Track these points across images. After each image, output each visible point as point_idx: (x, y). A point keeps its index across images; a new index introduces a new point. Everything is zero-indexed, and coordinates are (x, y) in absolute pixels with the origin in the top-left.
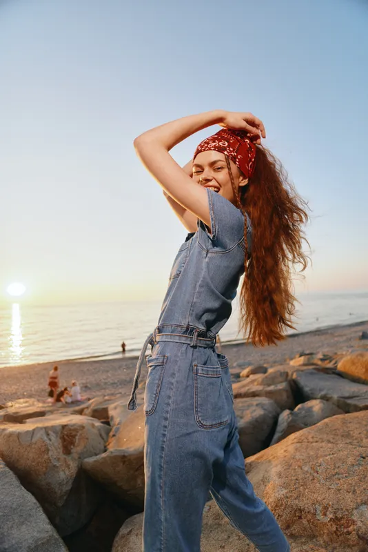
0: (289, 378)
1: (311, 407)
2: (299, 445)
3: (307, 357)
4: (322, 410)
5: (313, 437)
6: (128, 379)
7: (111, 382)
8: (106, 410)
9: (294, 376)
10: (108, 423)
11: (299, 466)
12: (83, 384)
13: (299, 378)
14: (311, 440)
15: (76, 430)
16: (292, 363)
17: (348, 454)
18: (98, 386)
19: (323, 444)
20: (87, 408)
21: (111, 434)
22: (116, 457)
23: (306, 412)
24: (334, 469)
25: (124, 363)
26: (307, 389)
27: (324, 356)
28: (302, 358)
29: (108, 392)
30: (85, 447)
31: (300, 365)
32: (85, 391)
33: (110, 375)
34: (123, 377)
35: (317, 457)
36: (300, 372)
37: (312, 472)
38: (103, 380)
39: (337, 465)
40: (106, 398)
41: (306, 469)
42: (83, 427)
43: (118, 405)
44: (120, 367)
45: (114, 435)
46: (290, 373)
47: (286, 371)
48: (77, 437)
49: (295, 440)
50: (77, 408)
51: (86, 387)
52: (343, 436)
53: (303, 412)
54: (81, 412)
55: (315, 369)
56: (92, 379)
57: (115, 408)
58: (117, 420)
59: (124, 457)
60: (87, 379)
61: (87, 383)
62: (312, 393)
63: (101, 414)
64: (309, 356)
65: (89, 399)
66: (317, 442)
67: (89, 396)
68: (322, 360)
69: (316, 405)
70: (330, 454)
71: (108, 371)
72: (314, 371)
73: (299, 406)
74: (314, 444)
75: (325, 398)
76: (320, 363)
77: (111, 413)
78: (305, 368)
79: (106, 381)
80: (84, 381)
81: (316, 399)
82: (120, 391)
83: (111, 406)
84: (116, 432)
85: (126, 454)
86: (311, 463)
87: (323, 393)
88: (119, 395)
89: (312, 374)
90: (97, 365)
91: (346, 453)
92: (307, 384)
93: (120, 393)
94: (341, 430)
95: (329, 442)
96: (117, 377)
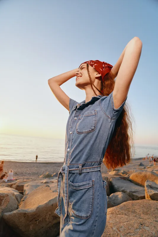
0: (108, 180)
1: (118, 195)
2: (111, 215)
4: (123, 197)
5: (118, 212)
6: (36, 172)
7: (28, 173)
8: (23, 186)
9: (111, 180)
10: (22, 193)
11: (111, 227)
12: (15, 172)
13: (113, 181)
14: (117, 213)
15: (4, 197)
16: (110, 173)
17: (134, 222)
18: (22, 174)
19: (123, 216)
20: (15, 184)
21: (22, 199)
22: (21, 214)
23: (115, 198)
24: (128, 230)
25: (36, 165)
26: (116, 186)
27: (124, 172)
28: (114, 172)
29: (26, 177)
30: (7, 206)
31: (113, 175)
32: (16, 176)
33: (28, 170)
34: (34, 171)
35: (120, 223)
36: (114, 178)
37: (117, 231)
38: (25, 172)
39: (129, 228)
40: (25, 180)
41: (114, 229)
42: (8, 195)
43: (29, 185)
44: (33, 166)
45: (23, 200)
46: (109, 178)
47: (107, 177)
48: (3, 201)
49: (110, 213)
50: (10, 184)
51: (16, 174)
52: (132, 212)
53: (114, 198)
54: (11, 186)
55: (120, 177)
56: (20, 170)
57: (27, 186)
58: (27, 192)
59: (25, 214)
60: (18, 170)
61: (17, 172)
62: (118, 189)
63: (20, 189)
64: (118, 171)
65: (17, 180)
66: (120, 214)
67: (17, 178)
68: (123, 173)
69: (119, 195)
70: (126, 222)
71: (28, 168)
72: (120, 178)
73: (112, 194)
74: (119, 215)
75: (123, 191)
77: (25, 188)
78: (115, 176)
79: (26, 172)
80: (16, 171)
81: (120, 191)
82: (32, 177)
83: (26, 185)
84: (25, 199)
85: (26, 212)
86: (117, 226)
87: (123, 189)
88: (31, 179)
89: (118, 179)
90: (23, 164)
91: (134, 221)
92: (117, 184)
93: (32, 179)
94: (131, 209)
95: (126, 214)
96: (31, 171)
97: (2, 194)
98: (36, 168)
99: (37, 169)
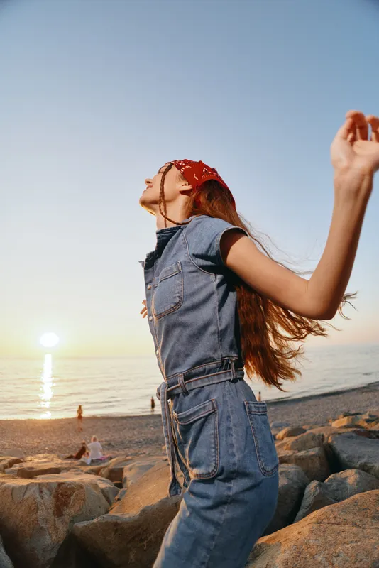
0: (325, 442)
1: (346, 478)
2: (316, 526)
3: (351, 417)
4: (358, 482)
5: (335, 518)
6: (154, 439)
7: (136, 440)
8: (121, 471)
9: (330, 441)
10: (120, 486)
11: (311, 555)
12: (106, 441)
13: (335, 443)
14: (332, 521)
16: (335, 424)
17: (375, 543)
18: (122, 444)
19: (347, 527)
20: (104, 467)
21: (117, 497)
22: (107, 524)
23: (339, 485)
24: (355, 563)
25: (152, 421)
26: (344, 456)
27: (370, 416)
28: (346, 418)
29: (132, 451)
30: (80, 510)
31: (341, 427)
32: (108, 449)
33: (136, 433)
34: (149, 436)
35: (336, 544)
36: (337, 436)
37: (326, 564)
38: (128, 438)
39: (360, 557)
40: (129, 457)
41: (319, 558)
43: (133, 466)
44: (147, 425)
45: (119, 499)
46: (326, 436)
47: (322, 433)
49: (314, 520)
50: (95, 467)
51: (109, 445)
52: (373, 518)
53: (334, 484)
54: (97, 472)
55: (354, 432)
56: (116, 436)
57: (131, 469)
58: (129, 483)
59: (116, 524)
60: (112, 436)
61: (111, 441)
62: (349, 461)
63: (116, 476)
64: (354, 416)
65: (111, 458)
66: (339, 524)
67: (111, 455)
68: (367, 421)
69: (350, 476)
70: (352, 542)
71: (134, 429)
72: (354, 434)
73: (331, 477)
74: (335, 527)
75: (365, 469)
76: (365, 424)
77: (126, 474)
78: (344, 430)
79: (131, 439)
80: (108, 439)
81: (351, 468)
82: (145, 451)
83: (128, 467)
84: (121, 496)
85: (119, 521)
86: (327, 552)
87: (363, 461)
88: (144, 455)
89: (351, 437)
90: (125, 421)
91: (374, 541)
92: (345, 450)
93: (145, 453)
94: (373, 510)
95: (354, 524)
96: (143, 435)
97: (69, 484)
98: (152, 428)
99: (155, 430)
